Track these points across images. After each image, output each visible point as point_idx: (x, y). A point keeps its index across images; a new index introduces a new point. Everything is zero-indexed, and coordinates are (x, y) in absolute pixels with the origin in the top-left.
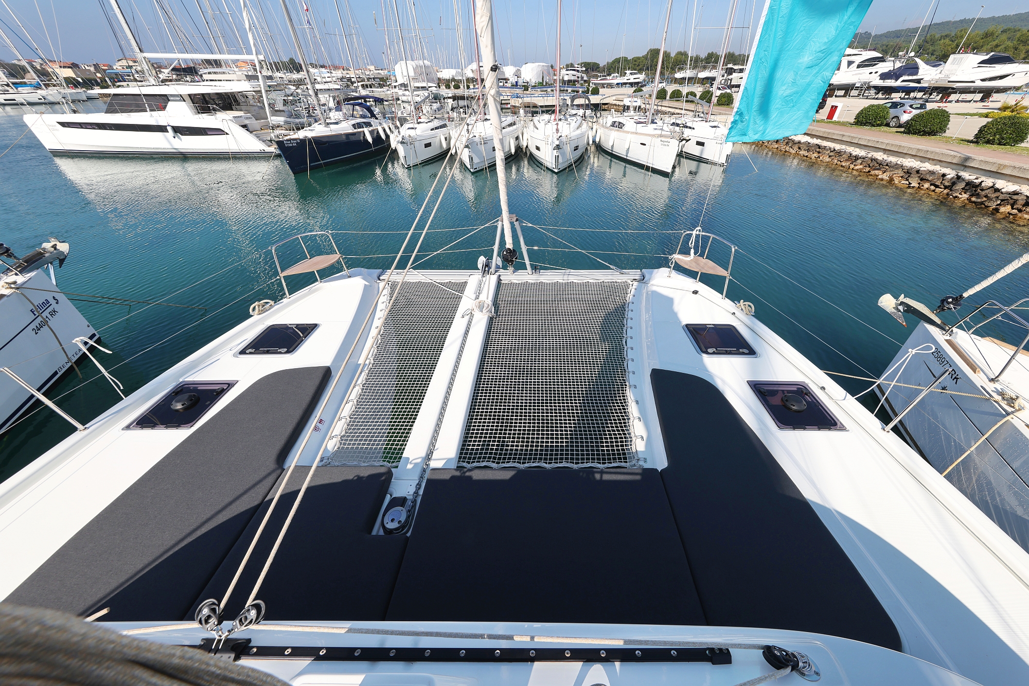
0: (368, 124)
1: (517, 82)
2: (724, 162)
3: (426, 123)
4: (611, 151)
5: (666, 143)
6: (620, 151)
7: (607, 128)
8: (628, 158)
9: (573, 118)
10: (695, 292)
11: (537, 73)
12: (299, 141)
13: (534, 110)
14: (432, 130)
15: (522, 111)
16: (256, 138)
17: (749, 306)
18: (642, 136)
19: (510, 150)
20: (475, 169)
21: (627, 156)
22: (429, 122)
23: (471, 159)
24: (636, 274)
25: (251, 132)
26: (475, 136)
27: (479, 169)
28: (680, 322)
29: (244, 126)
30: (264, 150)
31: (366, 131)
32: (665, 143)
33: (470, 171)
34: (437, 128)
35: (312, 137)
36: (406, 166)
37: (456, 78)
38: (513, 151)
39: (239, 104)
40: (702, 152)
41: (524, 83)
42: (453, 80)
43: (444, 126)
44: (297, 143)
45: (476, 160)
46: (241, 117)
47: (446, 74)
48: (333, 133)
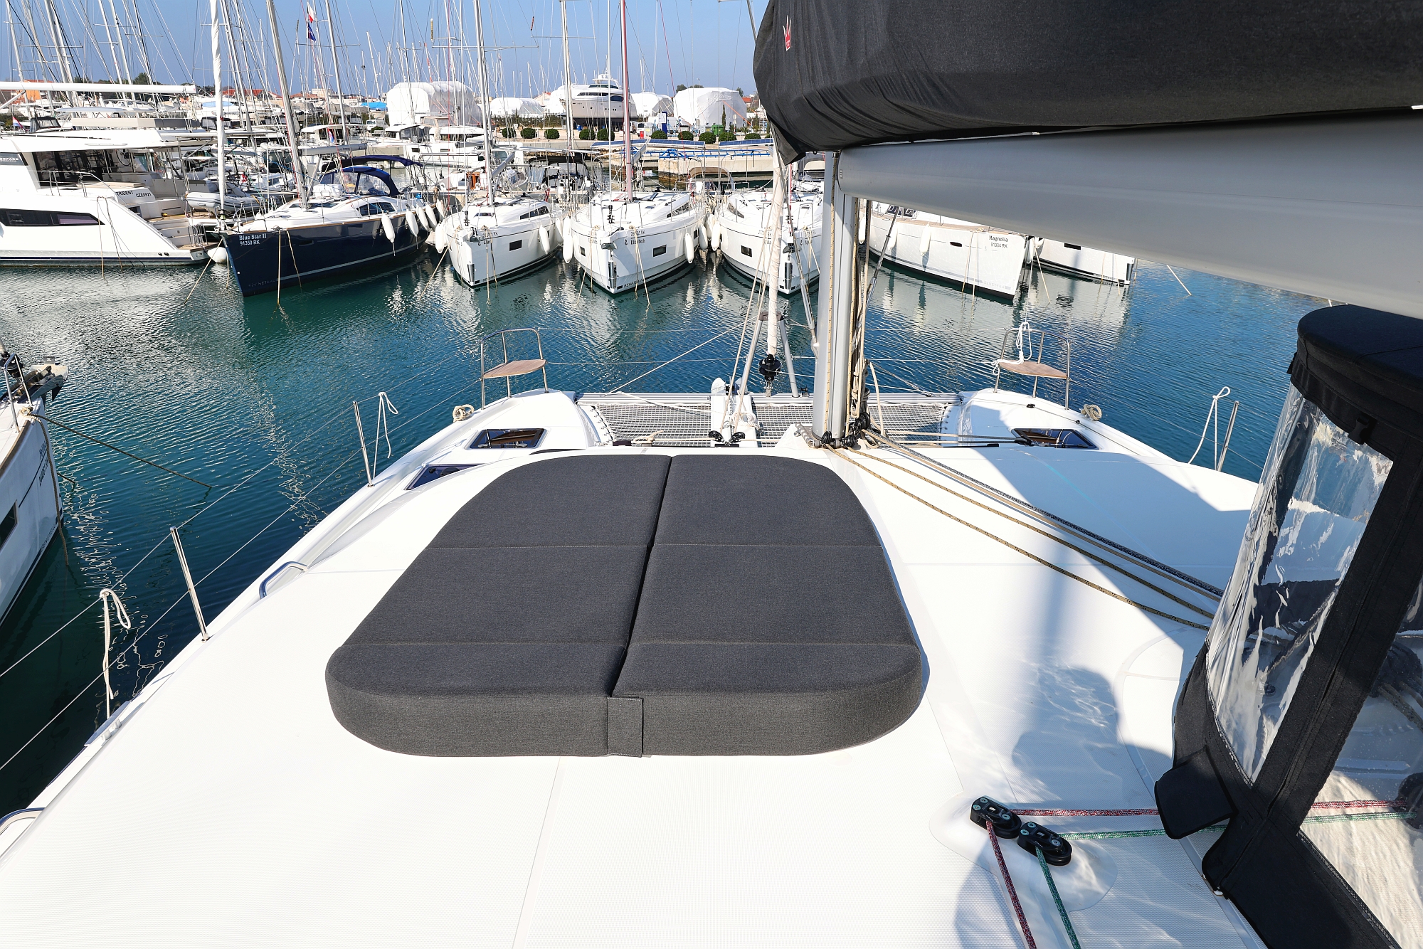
0: (387, 208)
1: (664, 126)
2: (1124, 279)
3: (511, 205)
4: (890, 259)
5: (1002, 243)
6: (910, 255)
7: (881, 215)
8: (927, 271)
9: (811, 197)
10: (1031, 406)
11: (709, 108)
12: (264, 236)
13: (719, 182)
14: (522, 217)
15: (700, 185)
16: (156, 231)
17: (1095, 409)
18: (952, 230)
19: (684, 255)
20: (618, 288)
21: (925, 267)
22: (515, 203)
23: (613, 270)
24: (949, 397)
25: (147, 220)
26: (623, 229)
27: (627, 288)
28: (1007, 428)
29: (135, 209)
30: (167, 254)
31: (386, 219)
32: (998, 242)
33: (609, 293)
34: (533, 214)
35: (289, 230)
36: (472, 284)
37: (522, 116)
38: (690, 256)
39: (115, 170)
40: (1077, 259)
41: (681, 126)
42: (516, 119)
43: (543, 211)
44: (261, 240)
45: (622, 272)
46: (130, 192)
47: (502, 106)
48: (326, 223)
